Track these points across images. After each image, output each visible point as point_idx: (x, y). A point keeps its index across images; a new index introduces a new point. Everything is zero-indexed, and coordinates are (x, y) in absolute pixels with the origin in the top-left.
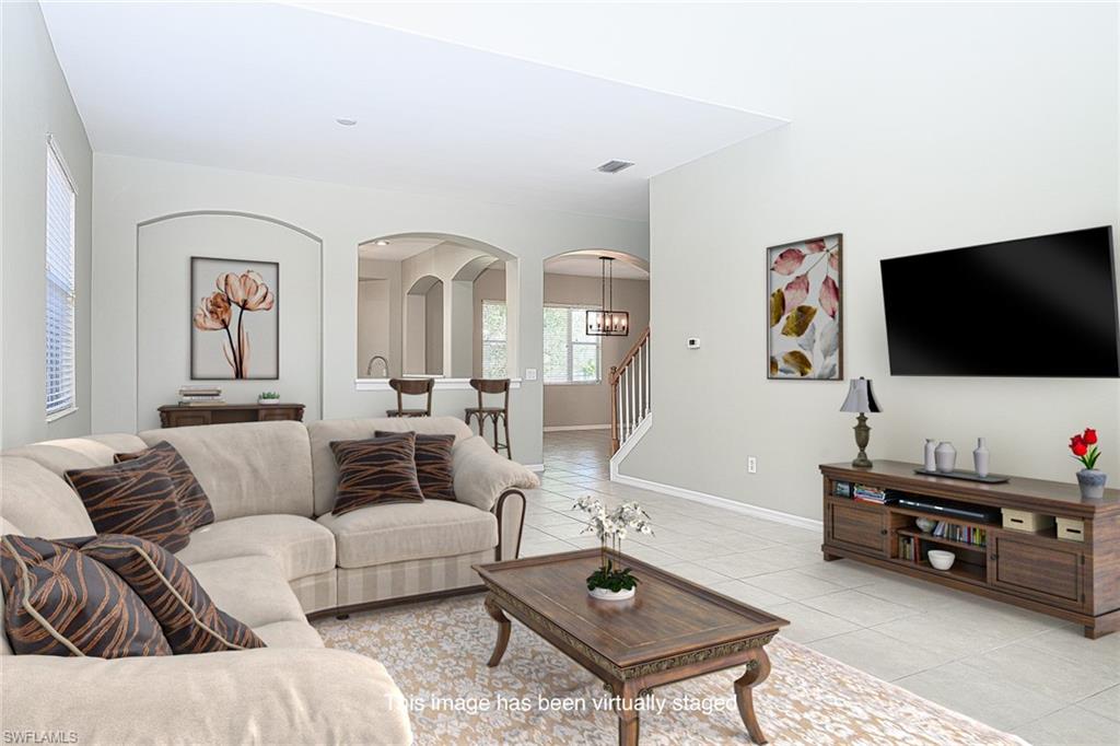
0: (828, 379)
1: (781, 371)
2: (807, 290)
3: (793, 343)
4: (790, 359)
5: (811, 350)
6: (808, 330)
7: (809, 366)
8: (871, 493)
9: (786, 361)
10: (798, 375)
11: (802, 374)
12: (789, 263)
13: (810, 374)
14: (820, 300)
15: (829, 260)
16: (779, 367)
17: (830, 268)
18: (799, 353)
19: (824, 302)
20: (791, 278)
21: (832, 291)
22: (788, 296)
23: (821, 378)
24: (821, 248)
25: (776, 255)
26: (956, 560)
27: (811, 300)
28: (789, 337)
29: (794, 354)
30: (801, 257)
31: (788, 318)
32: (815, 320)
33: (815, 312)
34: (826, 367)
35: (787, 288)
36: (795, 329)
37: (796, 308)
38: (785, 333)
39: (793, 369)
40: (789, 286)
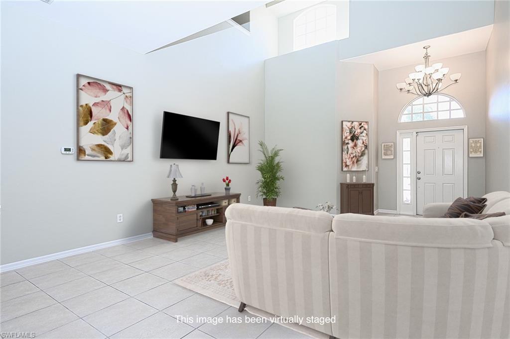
0: (124, 161)
1: (88, 155)
2: (110, 111)
3: (99, 139)
4: (96, 149)
5: (113, 145)
6: (109, 134)
7: (111, 153)
8: (191, 207)
9: (93, 150)
10: (103, 158)
11: (106, 158)
12: (95, 90)
13: (112, 158)
14: (119, 118)
15: (125, 98)
16: (87, 153)
17: (125, 103)
18: (104, 145)
19: (121, 119)
20: (98, 100)
21: (127, 115)
22: (94, 110)
23: (120, 161)
24: (120, 91)
25: (83, 82)
26: (214, 221)
27: (113, 116)
28: (95, 136)
29: (99, 146)
30: (106, 91)
31: (94, 123)
32: (115, 128)
33: (115, 124)
34: (122, 155)
35: (93, 105)
36: (100, 131)
37: (102, 119)
38: (92, 131)
39: (99, 155)
40: (95, 104)
